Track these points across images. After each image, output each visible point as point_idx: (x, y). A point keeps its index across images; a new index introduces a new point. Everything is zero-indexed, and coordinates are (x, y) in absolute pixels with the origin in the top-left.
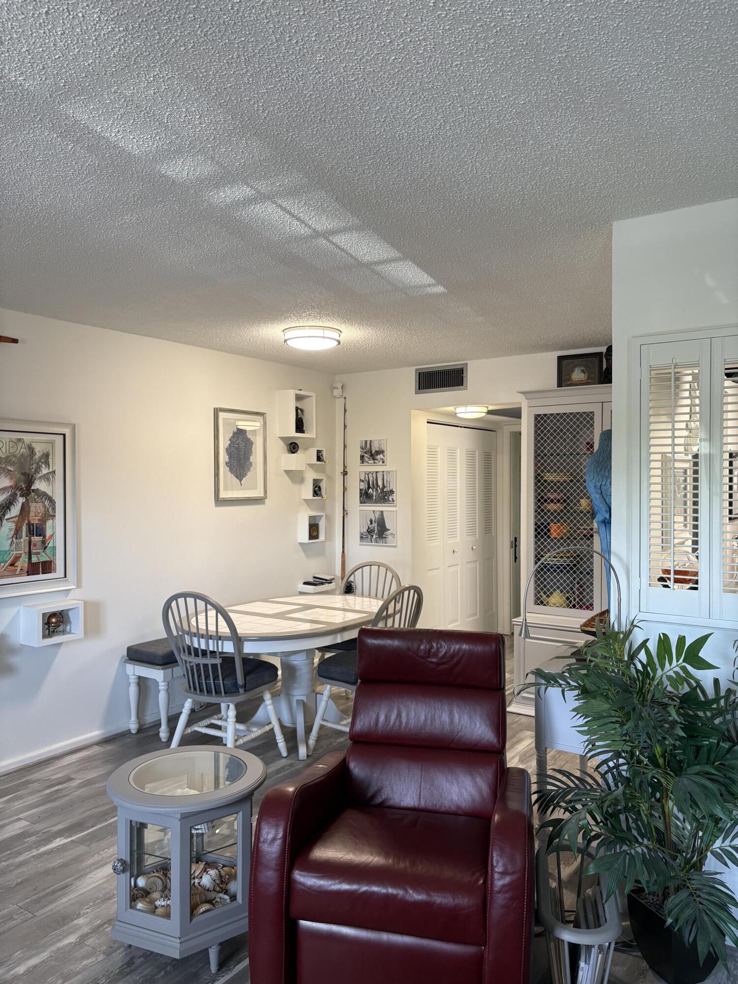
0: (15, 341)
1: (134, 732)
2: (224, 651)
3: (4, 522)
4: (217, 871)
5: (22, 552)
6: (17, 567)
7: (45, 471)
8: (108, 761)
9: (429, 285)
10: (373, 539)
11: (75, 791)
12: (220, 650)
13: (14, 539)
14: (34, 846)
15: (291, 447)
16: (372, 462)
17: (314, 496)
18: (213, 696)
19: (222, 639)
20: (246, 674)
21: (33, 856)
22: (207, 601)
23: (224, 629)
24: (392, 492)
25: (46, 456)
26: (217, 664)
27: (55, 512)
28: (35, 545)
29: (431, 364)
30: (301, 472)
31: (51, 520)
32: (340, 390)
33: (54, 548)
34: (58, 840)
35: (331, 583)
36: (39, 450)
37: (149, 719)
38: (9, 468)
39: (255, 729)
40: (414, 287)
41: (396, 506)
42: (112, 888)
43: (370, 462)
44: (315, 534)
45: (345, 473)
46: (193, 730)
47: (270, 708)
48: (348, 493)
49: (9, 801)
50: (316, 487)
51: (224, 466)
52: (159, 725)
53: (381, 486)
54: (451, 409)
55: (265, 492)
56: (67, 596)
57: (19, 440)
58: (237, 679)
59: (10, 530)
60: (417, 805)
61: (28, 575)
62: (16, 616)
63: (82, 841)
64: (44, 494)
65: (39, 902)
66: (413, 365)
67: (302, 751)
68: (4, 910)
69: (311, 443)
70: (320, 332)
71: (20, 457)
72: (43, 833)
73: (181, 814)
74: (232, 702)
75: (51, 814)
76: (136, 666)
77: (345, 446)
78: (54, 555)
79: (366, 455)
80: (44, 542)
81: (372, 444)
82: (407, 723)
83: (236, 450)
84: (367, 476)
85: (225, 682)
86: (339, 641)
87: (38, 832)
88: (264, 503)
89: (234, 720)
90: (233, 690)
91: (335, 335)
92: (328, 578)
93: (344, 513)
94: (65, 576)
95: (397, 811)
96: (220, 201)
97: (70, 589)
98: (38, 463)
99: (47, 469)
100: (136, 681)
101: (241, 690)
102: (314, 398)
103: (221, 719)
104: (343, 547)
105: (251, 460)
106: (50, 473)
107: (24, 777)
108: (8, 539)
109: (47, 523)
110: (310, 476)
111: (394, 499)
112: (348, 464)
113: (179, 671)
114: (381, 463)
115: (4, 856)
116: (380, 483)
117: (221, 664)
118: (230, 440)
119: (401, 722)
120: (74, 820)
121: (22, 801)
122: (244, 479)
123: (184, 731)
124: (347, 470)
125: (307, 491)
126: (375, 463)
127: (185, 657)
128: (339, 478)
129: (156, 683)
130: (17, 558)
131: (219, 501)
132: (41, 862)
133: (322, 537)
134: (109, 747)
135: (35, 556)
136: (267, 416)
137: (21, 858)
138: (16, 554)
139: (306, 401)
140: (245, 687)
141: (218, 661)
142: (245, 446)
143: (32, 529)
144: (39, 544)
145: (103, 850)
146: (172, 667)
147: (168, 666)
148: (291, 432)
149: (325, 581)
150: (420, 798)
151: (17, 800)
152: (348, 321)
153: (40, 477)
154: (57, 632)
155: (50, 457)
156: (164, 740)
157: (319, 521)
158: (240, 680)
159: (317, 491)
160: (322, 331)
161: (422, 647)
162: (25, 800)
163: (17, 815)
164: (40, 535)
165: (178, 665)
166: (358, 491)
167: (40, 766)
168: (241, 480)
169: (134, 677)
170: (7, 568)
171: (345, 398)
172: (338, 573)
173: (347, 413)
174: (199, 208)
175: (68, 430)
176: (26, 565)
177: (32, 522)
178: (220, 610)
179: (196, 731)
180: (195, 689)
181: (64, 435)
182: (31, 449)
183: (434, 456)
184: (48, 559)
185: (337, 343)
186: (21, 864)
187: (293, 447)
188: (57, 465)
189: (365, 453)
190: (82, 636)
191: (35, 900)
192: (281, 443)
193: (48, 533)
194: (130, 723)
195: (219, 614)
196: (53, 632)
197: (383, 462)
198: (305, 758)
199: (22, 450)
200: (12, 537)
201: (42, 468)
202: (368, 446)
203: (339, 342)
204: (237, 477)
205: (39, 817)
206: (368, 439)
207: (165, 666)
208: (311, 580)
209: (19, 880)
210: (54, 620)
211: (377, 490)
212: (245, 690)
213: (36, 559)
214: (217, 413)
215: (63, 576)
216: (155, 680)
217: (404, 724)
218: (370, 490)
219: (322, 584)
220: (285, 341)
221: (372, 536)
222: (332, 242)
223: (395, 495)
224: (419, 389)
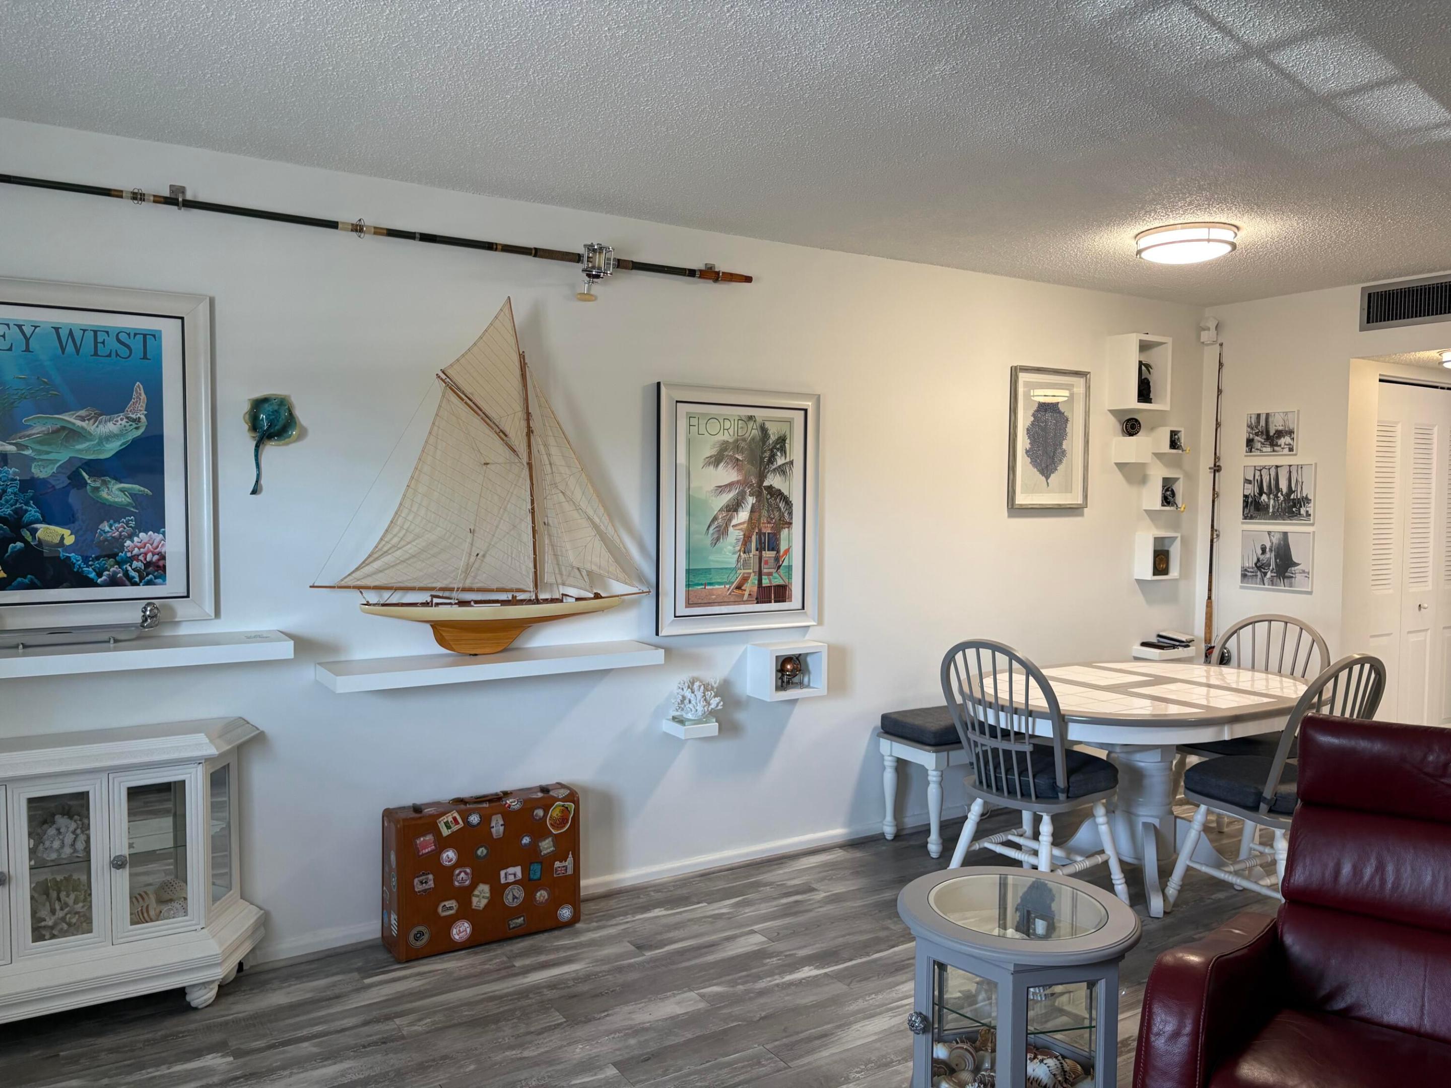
0: (748, 279)
1: (889, 837)
2: (1037, 733)
3: (731, 529)
4: (1058, 1063)
5: (751, 571)
6: (745, 590)
7: (780, 461)
8: (857, 872)
9: (1437, 126)
10: (1265, 579)
11: (821, 907)
12: (1030, 732)
13: (742, 554)
14: (777, 971)
15: (1129, 426)
16: (1269, 449)
17: (1163, 505)
18: (1017, 800)
19: (1033, 714)
20: (1070, 772)
21: (777, 985)
22: (1012, 656)
23: (1038, 700)
24: (1307, 500)
25: (782, 440)
26: (1025, 753)
27: (792, 518)
28: (766, 563)
29: (1394, 277)
30: (1143, 466)
31: (787, 530)
32: (1213, 331)
33: (790, 568)
34: (806, 969)
35: (1188, 646)
36: (774, 431)
37: (911, 821)
38: (737, 456)
39: (1079, 858)
40: (1406, 131)
41: (1313, 525)
42: (889, 1051)
43: (1264, 449)
44: (1163, 566)
45: (1216, 469)
46: (982, 846)
47: (1104, 829)
48: (1221, 502)
49: (737, 905)
50: (1167, 490)
51: (1022, 457)
52: (928, 832)
53: (1285, 490)
54: (1433, 354)
55: (1085, 497)
56: (804, 636)
57: (751, 418)
58: (1055, 779)
59: (738, 540)
60: (1415, 1024)
61: (757, 603)
62: (743, 658)
63: (838, 977)
64: (779, 493)
65: (791, 1049)
66: (1359, 282)
67: (1157, 905)
68: (748, 1049)
69: (1161, 418)
70: (1202, 233)
71: (750, 442)
72: (786, 956)
73: (1015, 965)
74: (1048, 813)
75: (794, 932)
76: (893, 743)
77: (1218, 425)
78: (790, 577)
79: (1257, 438)
80: (777, 559)
81: (1270, 420)
82: (1396, 885)
83: (1042, 430)
84: (1258, 473)
85: (1036, 781)
86: (1226, 737)
87: (778, 954)
88: (1082, 515)
89: (1050, 839)
90: (1047, 795)
91: (1228, 235)
92: (1183, 638)
93: (1212, 535)
94: (803, 608)
95: (1376, 1027)
96: (1095, 14)
97: (808, 627)
98: (772, 450)
99: (783, 458)
100: (894, 764)
101: (1062, 796)
102: (1170, 347)
103: (1021, 836)
104: (1210, 590)
105: (1064, 447)
106: (787, 463)
107: (752, 876)
108: (734, 553)
109: (782, 533)
110: (1158, 474)
111: (1311, 512)
112: (1223, 452)
113: (961, 756)
114: (1286, 451)
115: (740, 978)
116: (1283, 485)
117: (1031, 752)
118: (1034, 415)
119: (1383, 881)
120: (822, 945)
121: (753, 908)
122: (1052, 475)
123: (970, 846)
124: (1221, 463)
125: (1152, 497)
126: (1274, 451)
127: (974, 736)
128: (1205, 478)
129: (923, 770)
130: (745, 579)
131: (1015, 510)
132: (788, 995)
133: (1174, 572)
134: (858, 854)
135: (766, 577)
136: (1093, 378)
137: (762, 984)
138: (744, 573)
139: (1155, 351)
140: (1068, 791)
141: (1027, 748)
142: (1056, 425)
143: (763, 541)
144: (772, 561)
145: (870, 994)
146: (948, 751)
147: (943, 747)
148: (1131, 401)
149: (1177, 643)
150: (1423, 1014)
151: (748, 905)
152: (1259, 207)
153: (774, 470)
154: (792, 683)
155: (787, 441)
156: (934, 855)
157: (1170, 546)
158: (1061, 781)
159: (1168, 498)
160: (1207, 230)
161: (1431, 758)
162: (757, 906)
163: (748, 925)
164: (773, 550)
165: (962, 748)
166: (1241, 499)
167: (771, 865)
168: (1047, 478)
169: (890, 758)
170: (732, 591)
171: (1221, 345)
172: (1199, 631)
173: (1225, 370)
174: (1057, 32)
175: (810, 404)
176: (755, 589)
177: (764, 531)
178: (1031, 671)
179: (986, 848)
180: (989, 786)
181: (806, 411)
182: (764, 430)
183: (1391, 439)
184: (781, 582)
185: (1228, 248)
186: (762, 993)
187: (1131, 426)
188: (795, 451)
189: (1257, 434)
190: (825, 692)
191: (786, 1045)
192: (1112, 420)
193: (783, 547)
194: (883, 825)
195: (1031, 678)
196: (788, 682)
197: (1291, 450)
198: (1161, 915)
199: (753, 431)
200: (740, 551)
201: (777, 457)
202: (1263, 423)
203: (1234, 246)
204: (1042, 472)
205: (778, 934)
206: (1263, 411)
207: (939, 748)
208: (1154, 640)
209: (763, 1014)
210: (789, 667)
211: (1276, 496)
212: (1068, 797)
213: (767, 581)
214: (1016, 373)
215: (800, 607)
216: (923, 766)
217: (1389, 885)
218: (1264, 497)
219: (1174, 647)
220: (1139, 252)
221: (1265, 574)
222: (1271, 65)
223: (1311, 505)
224: (1368, 322)
